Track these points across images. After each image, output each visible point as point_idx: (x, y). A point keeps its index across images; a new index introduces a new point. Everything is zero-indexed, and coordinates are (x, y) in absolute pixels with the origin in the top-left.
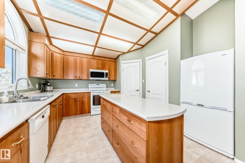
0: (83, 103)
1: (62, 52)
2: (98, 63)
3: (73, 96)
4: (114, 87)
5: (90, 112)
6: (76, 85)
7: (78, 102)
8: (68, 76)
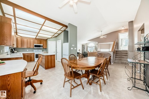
0: (31, 57)
1: (21, 37)
2: (38, 42)
3: (27, 55)
4: (46, 51)
5: (34, 61)
6: (28, 50)
7: (29, 57)
8: (24, 47)
